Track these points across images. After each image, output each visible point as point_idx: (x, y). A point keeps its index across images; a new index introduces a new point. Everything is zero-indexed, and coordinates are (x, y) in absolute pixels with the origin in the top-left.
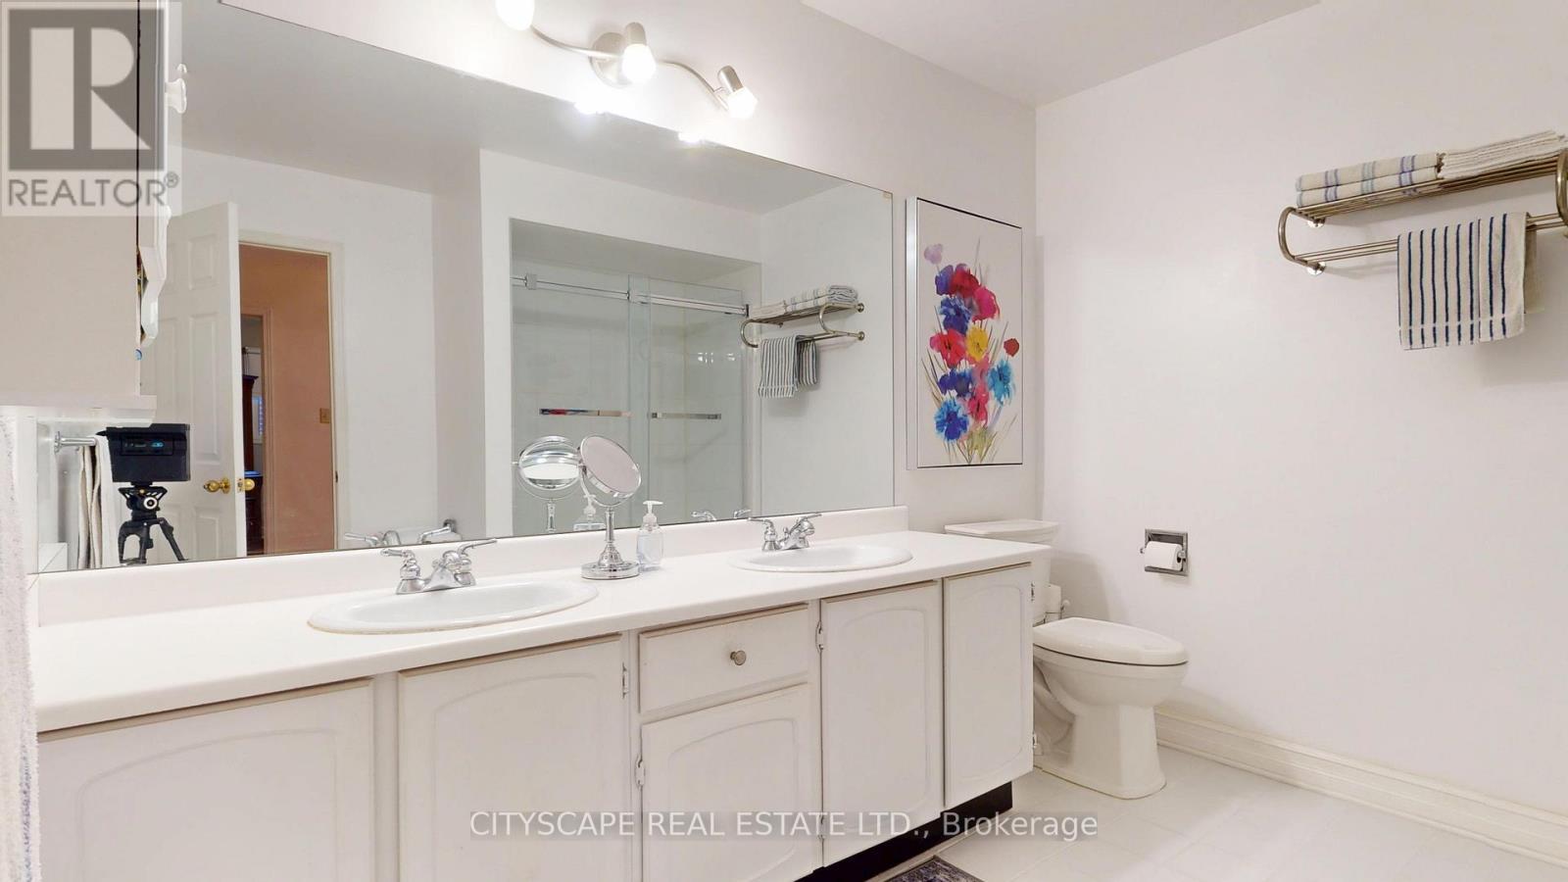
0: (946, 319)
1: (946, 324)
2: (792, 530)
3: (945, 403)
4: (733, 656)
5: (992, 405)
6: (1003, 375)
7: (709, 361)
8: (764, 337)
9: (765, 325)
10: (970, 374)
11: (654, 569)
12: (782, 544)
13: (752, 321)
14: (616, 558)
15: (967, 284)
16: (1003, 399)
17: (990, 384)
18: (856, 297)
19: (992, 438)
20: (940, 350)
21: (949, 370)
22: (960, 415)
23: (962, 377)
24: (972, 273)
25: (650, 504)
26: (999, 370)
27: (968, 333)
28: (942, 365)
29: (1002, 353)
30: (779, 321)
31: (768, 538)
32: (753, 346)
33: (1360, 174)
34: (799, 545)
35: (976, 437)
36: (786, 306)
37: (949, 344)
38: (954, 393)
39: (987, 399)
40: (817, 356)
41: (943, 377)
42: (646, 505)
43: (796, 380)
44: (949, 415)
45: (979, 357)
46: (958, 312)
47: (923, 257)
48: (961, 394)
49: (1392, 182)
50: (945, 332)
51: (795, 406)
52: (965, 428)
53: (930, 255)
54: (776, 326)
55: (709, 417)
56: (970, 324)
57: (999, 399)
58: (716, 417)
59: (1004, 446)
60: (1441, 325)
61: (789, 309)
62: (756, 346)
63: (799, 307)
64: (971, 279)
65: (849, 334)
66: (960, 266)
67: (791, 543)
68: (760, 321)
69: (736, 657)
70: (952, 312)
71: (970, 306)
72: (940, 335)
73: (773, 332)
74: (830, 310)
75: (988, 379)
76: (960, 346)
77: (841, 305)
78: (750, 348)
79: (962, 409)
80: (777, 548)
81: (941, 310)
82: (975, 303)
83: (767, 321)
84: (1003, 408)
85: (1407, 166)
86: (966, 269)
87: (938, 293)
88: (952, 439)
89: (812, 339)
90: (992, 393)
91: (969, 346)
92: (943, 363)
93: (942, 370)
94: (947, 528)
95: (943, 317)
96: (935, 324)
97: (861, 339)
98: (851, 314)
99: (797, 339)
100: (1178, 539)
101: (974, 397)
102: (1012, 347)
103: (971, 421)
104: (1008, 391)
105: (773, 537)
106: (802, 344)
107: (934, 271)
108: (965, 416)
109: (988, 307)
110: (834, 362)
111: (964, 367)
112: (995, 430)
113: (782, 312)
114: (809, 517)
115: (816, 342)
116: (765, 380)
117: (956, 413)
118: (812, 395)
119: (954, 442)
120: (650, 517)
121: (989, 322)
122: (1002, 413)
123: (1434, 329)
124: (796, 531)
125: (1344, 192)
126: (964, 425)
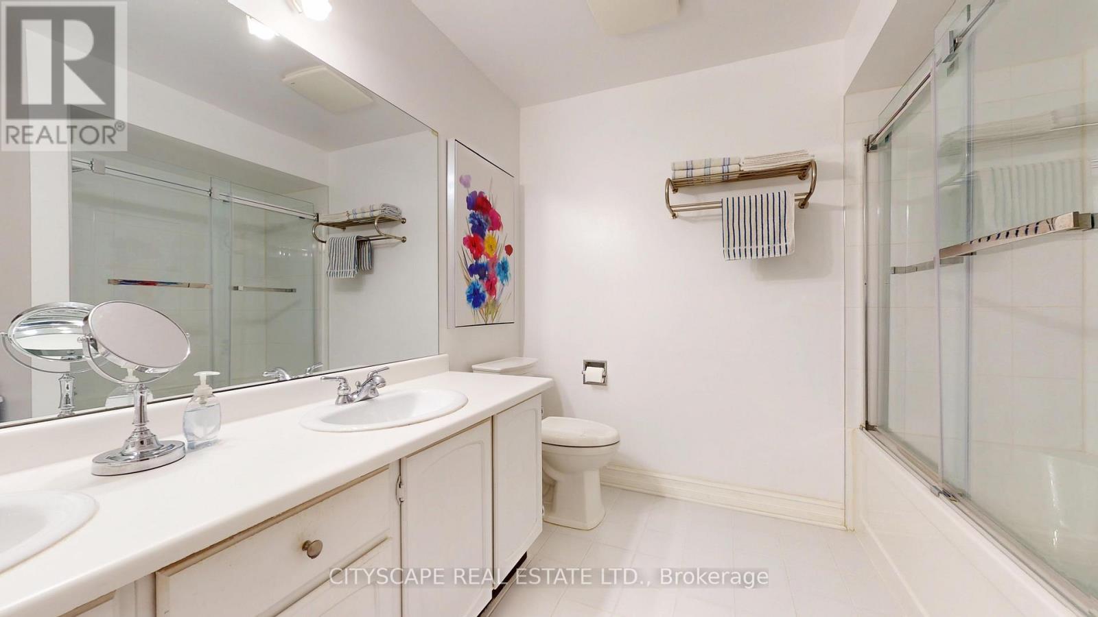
0: (473, 227)
1: (473, 230)
2: (364, 385)
3: (472, 283)
4: (306, 546)
5: (498, 285)
6: (504, 267)
7: (287, 254)
8: (331, 236)
9: (331, 228)
10: (487, 265)
11: (207, 444)
12: (355, 396)
13: (322, 224)
14: (150, 442)
15: (485, 206)
16: (504, 282)
17: (497, 272)
18: (400, 214)
19: (498, 307)
20: (469, 247)
21: (475, 261)
22: (481, 291)
23: (482, 266)
24: (488, 199)
25: (203, 375)
26: (503, 263)
27: (486, 238)
28: (471, 257)
29: (504, 253)
30: (343, 225)
31: (341, 393)
32: (322, 242)
33: (704, 164)
34: (370, 396)
35: (489, 306)
36: (348, 215)
37: (475, 243)
38: (477, 277)
39: (496, 282)
40: (371, 251)
41: (471, 265)
42: (199, 377)
43: (356, 266)
44: (474, 291)
45: (492, 255)
46: (480, 222)
47: (459, 183)
48: (481, 278)
49: (719, 170)
50: (472, 236)
51: (355, 285)
52: (484, 300)
53: (463, 181)
54: (340, 230)
55: (286, 291)
56: (487, 232)
57: (502, 282)
58: (292, 291)
59: (505, 313)
60: (743, 248)
61: (351, 217)
62: (325, 242)
63: (359, 216)
64: (487, 203)
65: (396, 237)
66: (481, 193)
67: (362, 396)
68: (327, 224)
69: (310, 549)
70: (476, 222)
71: (487, 221)
72: (469, 237)
73: (337, 234)
74: (383, 220)
75: (496, 269)
76: (481, 246)
77: (389, 218)
78: (320, 243)
79: (482, 288)
80: (351, 401)
81: (470, 220)
82: (489, 219)
83: (334, 225)
84: (504, 288)
85: (726, 163)
86: (484, 196)
87: (468, 208)
88: (476, 307)
89: (368, 240)
90: (499, 278)
91: (486, 246)
92: (471, 255)
93: (471, 261)
94: (473, 367)
95: (471, 225)
96: (466, 229)
97: (404, 241)
98: (397, 225)
99: (357, 238)
100: (602, 365)
101: (488, 280)
102: (509, 250)
103: (487, 295)
104: (506, 277)
105: (347, 392)
106: (360, 242)
107: (466, 193)
108: (484, 292)
109: (496, 224)
110: (384, 256)
111: (483, 260)
112: (500, 301)
113: (345, 219)
114: (380, 371)
115: (371, 242)
116: (332, 265)
117: (478, 290)
118: (368, 277)
119: (477, 309)
120: (204, 388)
121: (497, 232)
122: (504, 290)
123: (740, 250)
124: (368, 385)
125: (697, 173)
126: (483, 298)
